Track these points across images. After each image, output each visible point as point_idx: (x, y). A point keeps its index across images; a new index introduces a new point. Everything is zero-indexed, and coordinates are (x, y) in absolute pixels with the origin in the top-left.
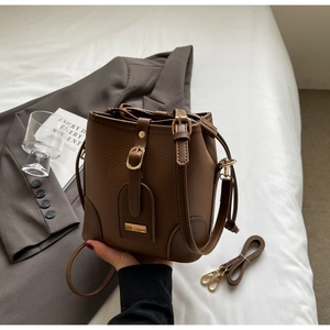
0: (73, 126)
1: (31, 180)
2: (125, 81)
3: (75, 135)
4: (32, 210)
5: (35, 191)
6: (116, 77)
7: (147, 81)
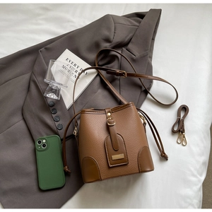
0: (75, 65)
1: (49, 101)
2: (112, 37)
3: (76, 71)
4: (49, 121)
5: (51, 109)
6: (106, 33)
7: (126, 37)
